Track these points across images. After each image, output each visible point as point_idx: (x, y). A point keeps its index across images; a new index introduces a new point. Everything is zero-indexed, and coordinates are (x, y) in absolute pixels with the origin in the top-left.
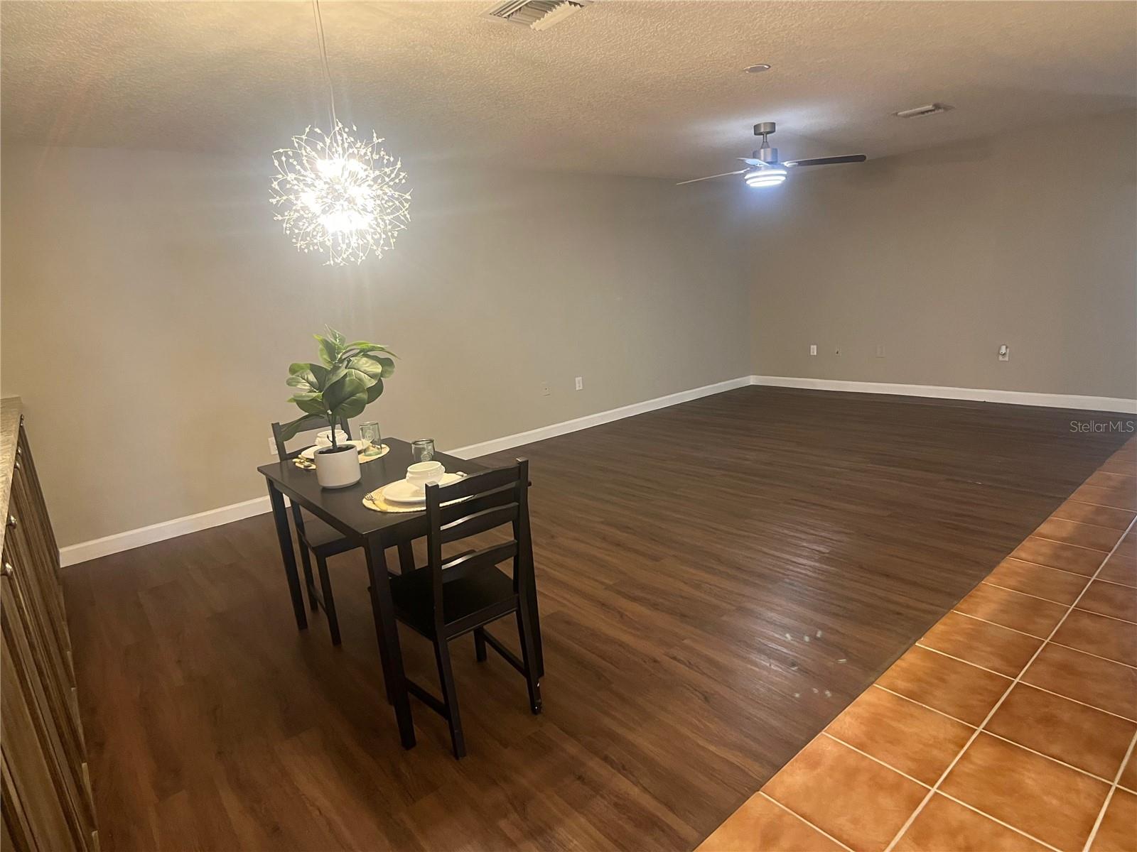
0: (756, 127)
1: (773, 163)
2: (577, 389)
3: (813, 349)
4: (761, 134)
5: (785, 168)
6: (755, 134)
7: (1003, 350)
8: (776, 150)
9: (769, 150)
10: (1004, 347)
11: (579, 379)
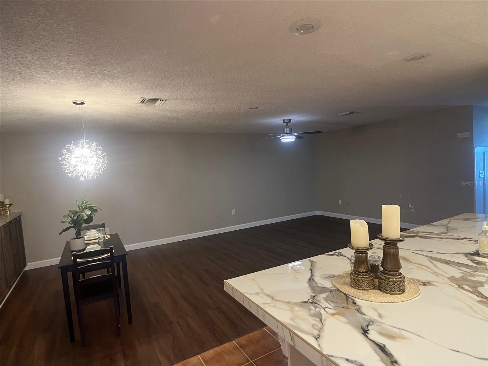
0: (284, 120)
1: (290, 133)
2: (233, 214)
3: (340, 201)
4: (285, 123)
5: (295, 136)
6: (284, 123)
7: (410, 206)
8: (291, 129)
9: (288, 129)
10: (410, 205)
11: (233, 211)
